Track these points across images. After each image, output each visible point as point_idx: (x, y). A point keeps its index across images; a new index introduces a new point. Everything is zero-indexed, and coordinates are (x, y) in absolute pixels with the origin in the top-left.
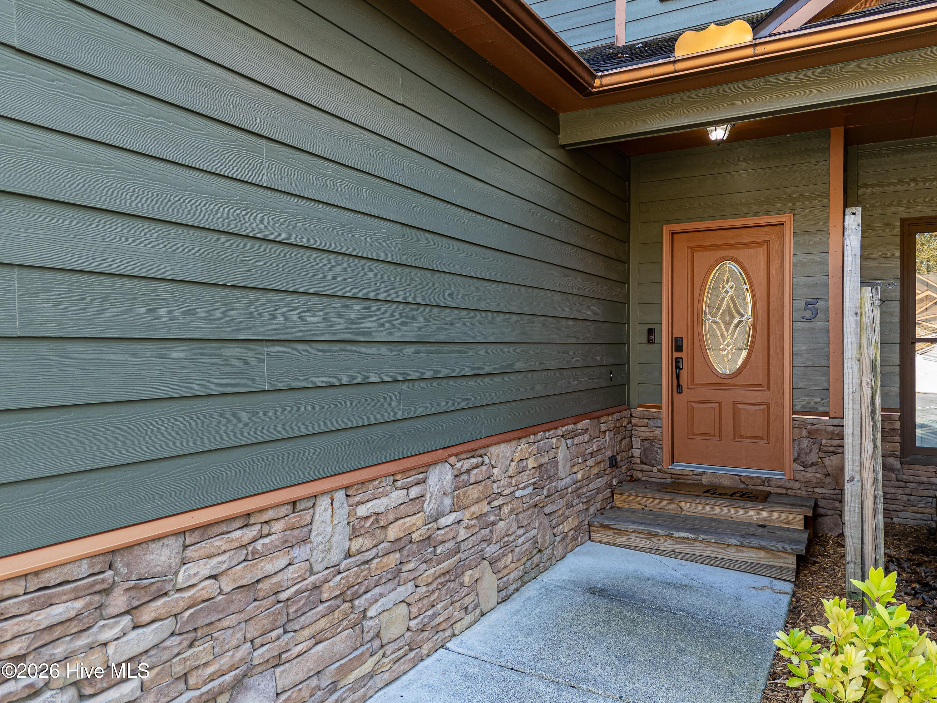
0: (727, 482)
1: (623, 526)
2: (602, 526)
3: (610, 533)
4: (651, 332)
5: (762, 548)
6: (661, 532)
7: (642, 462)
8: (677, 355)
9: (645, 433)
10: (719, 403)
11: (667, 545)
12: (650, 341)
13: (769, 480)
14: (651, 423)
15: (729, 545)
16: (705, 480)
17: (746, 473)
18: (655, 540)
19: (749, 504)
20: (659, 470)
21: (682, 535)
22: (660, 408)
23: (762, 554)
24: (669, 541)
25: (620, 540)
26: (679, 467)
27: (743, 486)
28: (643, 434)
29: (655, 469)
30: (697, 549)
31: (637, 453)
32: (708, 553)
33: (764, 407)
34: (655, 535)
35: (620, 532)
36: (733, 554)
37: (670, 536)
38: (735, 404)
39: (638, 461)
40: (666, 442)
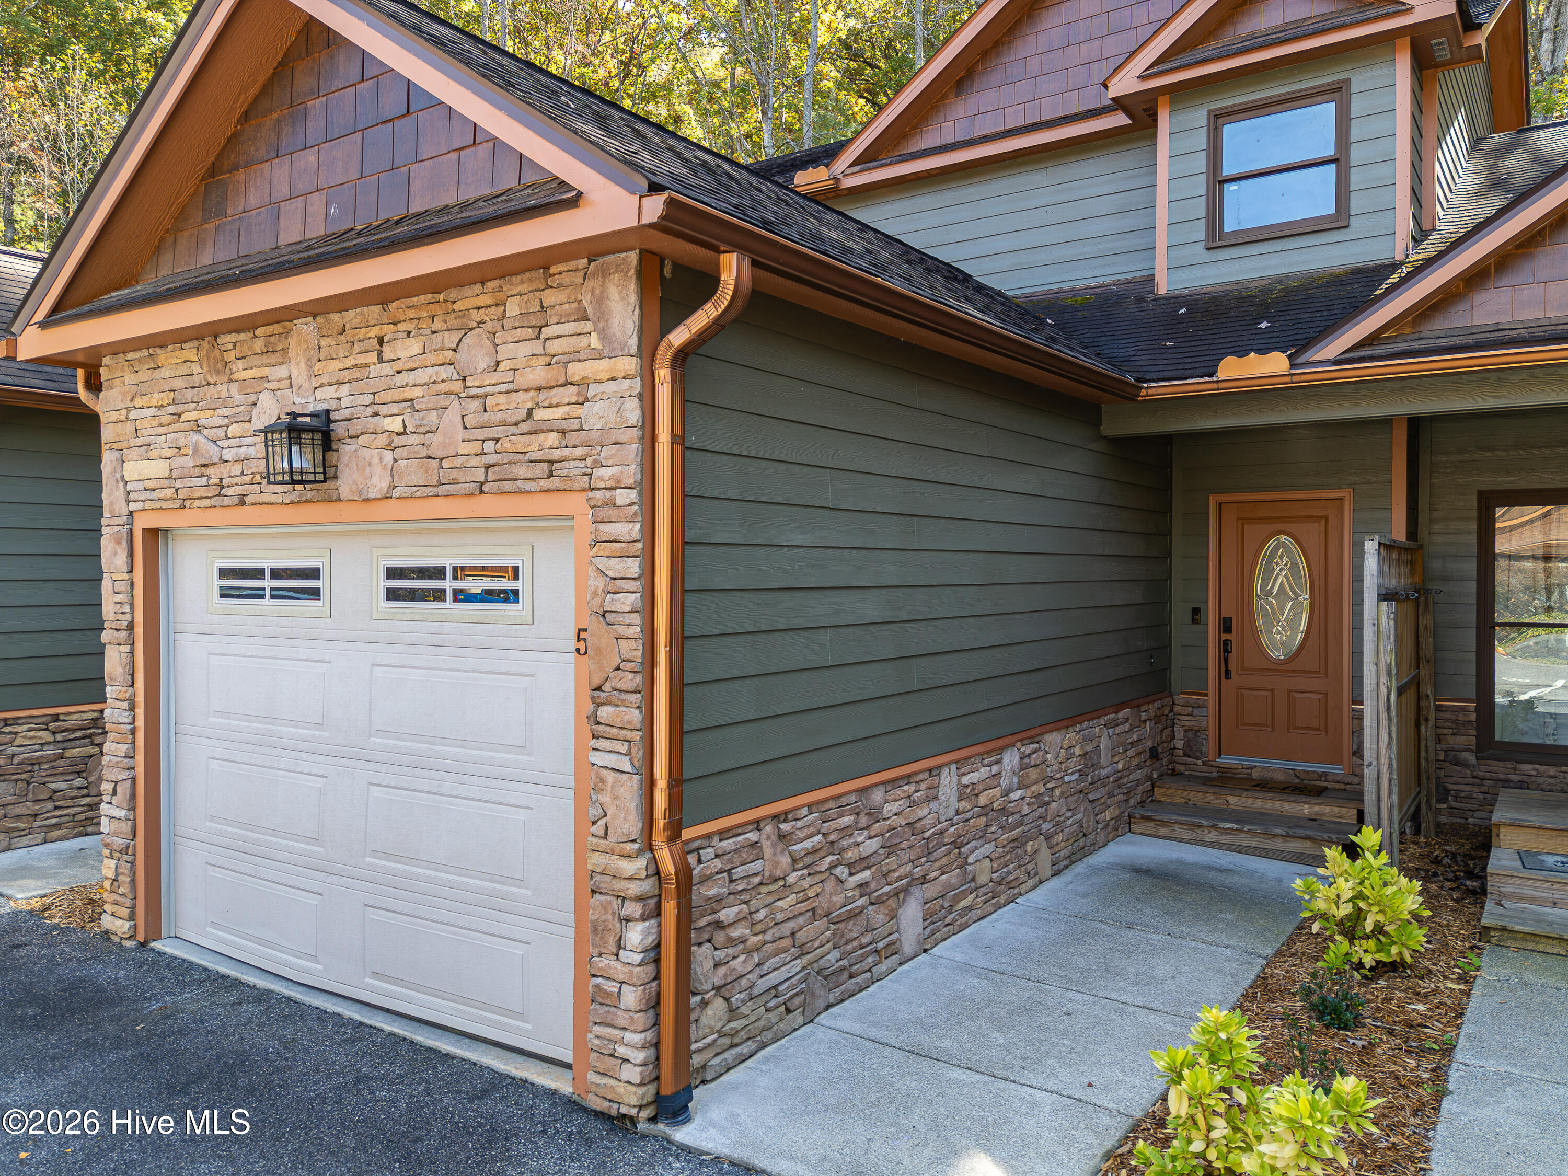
0: (1280, 777)
1: (1165, 818)
2: (1144, 818)
3: (1152, 824)
4: (1196, 611)
5: (1308, 838)
6: (1205, 823)
7: (1185, 755)
8: (1225, 636)
9: (1189, 722)
10: (1272, 691)
11: (1211, 836)
12: (1195, 621)
13: (1326, 774)
14: (1196, 711)
15: (1275, 836)
16: (1255, 774)
17: (1301, 766)
18: (1199, 831)
19: (1302, 798)
20: (1204, 764)
21: (1227, 825)
22: (1206, 695)
23: (1308, 844)
24: (1214, 832)
25: (1162, 831)
26: (1227, 760)
27: (1297, 781)
28: (1188, 724)
29: (1200, 762)
30: (1242, 840)
31: (1180, 744)
32: (1254, 844)
33: (1321, 696)
34: (1199, 826)
35: (1163, 823)
36: (1279, 844)
37: (1214, 827)
38: (1290, 692)
39: (1181, 754)
40: (1212, 732)
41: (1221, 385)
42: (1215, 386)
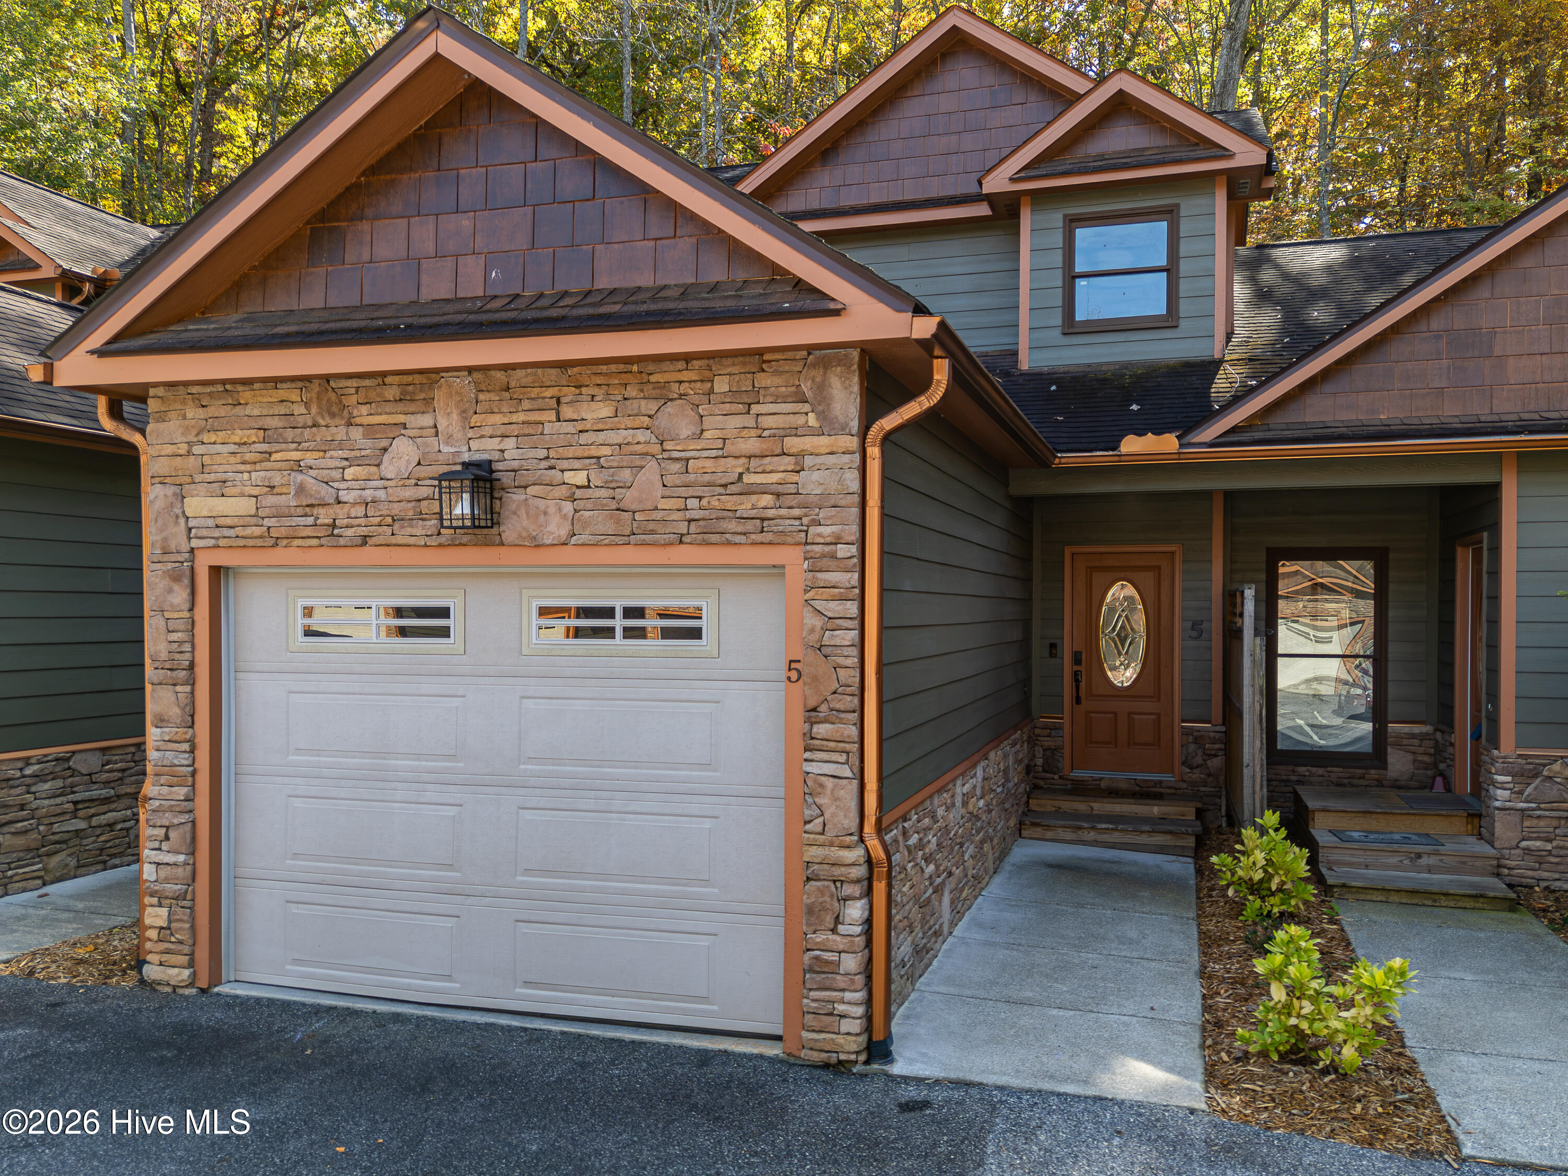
0: (1123, 786)
1: (1052, 822)
2: (1034, 824)
3: (1039, 829)
4: (1053, 646)
5: (1170, 832)
6: (1085, 825)
7: (1044, 771)
8: (1077, 668)
9: (1048, 742)
10: (1115, 714)
11: (1092, 835)
12: (1052, 655)
13: (1161, 782)
14: (1053, 733)
15: (1142, 832)
16: (1103, 785)
17: (1140, 776)
18: (1080, 832)
19: (1153, 802)
20: (1060, 778)
21: (1104, 826)
22: (1062, 718)
23: (1168, 837)
24: (1092, 833)
25: (1049, 835)
26: (1078, 774)
27: (1137, 788)
28: (1046, 744)
29: (1056, 777)
30: (1116, 837)
31: (1039, 762)
32: (1126, 840)
33: (1153, 717)
34: (1080, 828)
35: (1048, 827)
36: (1144, 839)
37: (1093, 828)
38: (1130, 714)
39: (1040, 769)
40: (1067, 752)
41: (1123, 458)
42: (1116, 459)
